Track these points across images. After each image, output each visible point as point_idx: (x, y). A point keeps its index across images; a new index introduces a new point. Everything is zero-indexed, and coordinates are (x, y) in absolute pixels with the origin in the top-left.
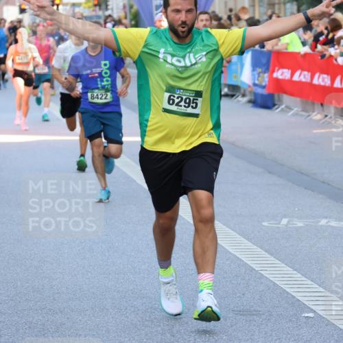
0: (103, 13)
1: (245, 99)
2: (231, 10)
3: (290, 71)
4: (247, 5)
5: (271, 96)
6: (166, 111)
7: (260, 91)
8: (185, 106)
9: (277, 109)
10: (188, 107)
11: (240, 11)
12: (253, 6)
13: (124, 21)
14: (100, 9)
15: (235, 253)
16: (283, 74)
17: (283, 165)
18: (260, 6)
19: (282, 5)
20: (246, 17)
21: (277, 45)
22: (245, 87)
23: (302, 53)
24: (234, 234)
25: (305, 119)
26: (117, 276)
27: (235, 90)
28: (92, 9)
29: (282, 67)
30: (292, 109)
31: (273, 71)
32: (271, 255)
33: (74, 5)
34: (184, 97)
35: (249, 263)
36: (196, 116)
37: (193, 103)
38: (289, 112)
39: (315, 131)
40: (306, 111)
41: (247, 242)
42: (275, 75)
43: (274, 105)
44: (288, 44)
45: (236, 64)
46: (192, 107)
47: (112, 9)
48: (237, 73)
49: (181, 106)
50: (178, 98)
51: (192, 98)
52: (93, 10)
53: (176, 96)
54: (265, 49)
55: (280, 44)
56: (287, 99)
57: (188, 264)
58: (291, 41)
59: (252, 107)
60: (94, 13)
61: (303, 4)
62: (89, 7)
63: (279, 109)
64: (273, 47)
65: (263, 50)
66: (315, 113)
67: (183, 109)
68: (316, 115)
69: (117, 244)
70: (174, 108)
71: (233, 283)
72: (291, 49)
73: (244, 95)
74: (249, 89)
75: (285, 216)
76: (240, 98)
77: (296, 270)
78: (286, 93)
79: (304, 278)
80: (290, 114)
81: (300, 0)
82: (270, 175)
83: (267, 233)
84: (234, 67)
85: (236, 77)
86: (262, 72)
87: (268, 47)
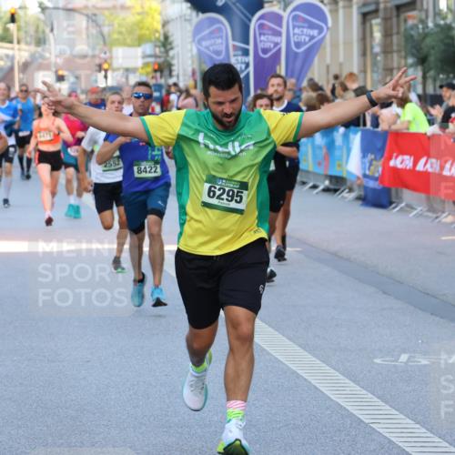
0: (166, 81)
1: (353, 195)
2: (336, 77)
3: (412, 158)
4: (355, 71)
5: (387, 191)
6: (205, 205)
7: (372, 184)
8: (227, 200)
9: (394, 208)
10: (231, 200)
11: (346, 77)
12: (365, 71)
13: (193, 92)
14: (161, 77)
15: (338, 400)
16: (402, 162)
17: (402, 283)
18: (373, 71)
20: (355, 86)
21: (395, 123)
22: (353, 179)
23: (429, 134)
24: (337, 374)
25: (433, 221)
26: (180, 430)
27: (337, 184)
28: (151, 76)
29: (404, 153)
30: (415, 209)
31: (390, 158)
32: (386, 402)
33: (127, 70)
34: (227, 189)
35: (355, 412)
36: (240, 212)
37: (237, 196)
38: (411, 212)
39: (444, 238)
40: (434, 212)
41: (352, 384)
42: (392, 163)
43: (391, 203)
44: (409, 122)
45: (341, 148)
46: (236, 201)
47: (178, 77)
48: (341, 160)
49: (223, 199)
50: (219, 190)
51: (236, 191)
52: (153, 78)
53: (218, 187)
54: (379, 129)
55: (399, 122)
56: (408, 196)
57: (275, 414)
58: (414, 119)
59: (362, 205)
60: (154, 82)
61: (430, 69)
62: (147, 74)
63: (397, 209)
64: (390, 127)
65: (376, 130)
66: (445, 215)
67: (224, 203)
68: (446, 217)
70: (214, 201)
71: (335, 441)
72: (413, 129)
73: (351, 190)
74: (359, 182)
75: (405, 352)
76: (345, 194)
77: (418, 423)
78: (407, 187)
79: (429, 434)
80: (411, 215)
81: (426, 65)
82: (385, 296)
83: (381, 374)
84: (337, 153)
85: (340, 166)
86: (375, 159)
87: (383, 126)
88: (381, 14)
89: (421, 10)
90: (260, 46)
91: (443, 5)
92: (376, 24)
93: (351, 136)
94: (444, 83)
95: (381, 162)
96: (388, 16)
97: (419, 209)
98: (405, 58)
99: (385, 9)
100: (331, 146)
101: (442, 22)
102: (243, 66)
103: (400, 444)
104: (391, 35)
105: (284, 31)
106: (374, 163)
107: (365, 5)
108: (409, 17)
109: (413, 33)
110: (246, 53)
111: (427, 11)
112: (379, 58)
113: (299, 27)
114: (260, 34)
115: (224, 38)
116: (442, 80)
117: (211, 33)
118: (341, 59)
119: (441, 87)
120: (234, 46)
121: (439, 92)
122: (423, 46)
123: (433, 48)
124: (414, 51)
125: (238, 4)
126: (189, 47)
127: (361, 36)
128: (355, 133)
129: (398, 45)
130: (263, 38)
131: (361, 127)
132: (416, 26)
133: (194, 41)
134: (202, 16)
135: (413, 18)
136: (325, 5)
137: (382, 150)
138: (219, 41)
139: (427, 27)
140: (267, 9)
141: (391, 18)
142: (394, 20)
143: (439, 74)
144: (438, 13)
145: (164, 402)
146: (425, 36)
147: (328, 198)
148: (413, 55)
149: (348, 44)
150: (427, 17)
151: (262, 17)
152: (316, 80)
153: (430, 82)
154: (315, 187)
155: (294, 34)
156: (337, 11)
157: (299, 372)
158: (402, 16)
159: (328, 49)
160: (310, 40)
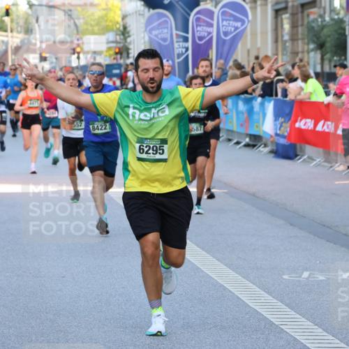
0: (124, 61)
1: (267, 149)
3: (313, 121)
4: (270, 54)
5: (293, 147)
6: (139, 159)
7: (282, 141)
8: (153, 153)
9: (299, 159)
10: (156, 153)
11: (263, 59)
12: (277, 54)
14: (121, 58)
15: (255, 307)
16: (305, 124)
17: (305, 217)
18: (283, 54)
19: (306, 54)
21: (299, 94)
22: (268, 137)
23: (326, 102)
24: (255, 287)
25: (328, 169)
26: (133, 330)
27: (255, 141)
28: (112, 58)
29: (305, 117)
30: (315, 160)
31: (296, 121)
32: (292, 309)
33: (95, 52)
34: (151, 146)
35: (267, 316)
36: (165, 160)
37: (160, 150)
38: (311, 163)
39: (337, 183)
40: (329, 162)
41: (266, 295)
42: (297, 125)
43: (296, 156)
44: (311, 93)
45: (258, 113)
46: (160, 153)
48: (258, 122)
49: (150, 153)
50: (146, 147)
51: (158, 146)
52: (114, 59)
53: (145, 145)
54: (288, 99)
55: (302, 93)
56: (309, 150)
57: (206, 318)
58: (314, 91)
59: (274, 157)
60: (115, 62)
61: (327, 53)
62: (110, 56)
63: (302, 160)
64: (295, 97)
66: (337, 165)
67: (151, 156)
68: (339, 166)
69: (134, 297)
70: (144, 156)
71: (253, 338)
72: (314, 99)
73: (266, 146)
74: (272, 139)
75: (306, 270)
76: (261, 149)
77: (316, 325)
78: (309, 143)
79: (325, 334)
80: (312, 165)
81: (324, 49)
82: (291, 227)
83: (288, 287)
84: (255, 117)
85: (257, 127)
86: (285, 122)
87: (291, 97)
88: (290, 10)
89: (320, 7)
90: (197, 34)
91: (337, 4)
92: (286, 18)
93: (266, 104)
94: (338, 64)
95: (288, 124)
96: (295, 12)
97: (318, 160)
98: (308, 44)
99: (293, 6)
100: (250, 111)
101: (336, 17)
102: (184, 50)
103: (303, 341)
104: (297, 27)
105: (215, 23)
106: (284, 124)
107: (277, 3)
108: (311, 13)
109: (313, 25)
110: (186, 40)
111: (324, 8)
112: (287, 44)
113: (226, 20)
114: (197, 26)
115: (169, 28)
116: (336, 61)
117: (160, 24)
118: (259, 45)
119: (335, 66)
120: (177, 35)
121: (333, 70)
122: (322, 35)
123: (329, 36)
124: (315, 39)
125: (180, 3)
126: (142, 35)
127: (274, 27)
128: (270, 102)
129: (302, 34)
130: (199, 28)
131: (274, 97)
132: (316, 20)
133: (146, 30)
134: (152, 11)
135: (314, 13)
136: (247, 3)
137: (289, 114)
138: (165, 31)
139: (325, 21)
140: (203, 6)
141: (297, 14)
142: (300, 15)
143: (333, 57)
144: (333, 10)
145: (122, 308)
146: (323, 27)
147: (248, 151)
148: (314, 42)
149: (264, 33)
150: (325, 13)
151: (198, 13)
152: (240, 61)
153: (326, 62)
154: (238, 143)
155: (223, 26)
156: (256, 8)
157: (225, 285)
158: (306, 13)
159: (249, 37)
160: (235, 30)
